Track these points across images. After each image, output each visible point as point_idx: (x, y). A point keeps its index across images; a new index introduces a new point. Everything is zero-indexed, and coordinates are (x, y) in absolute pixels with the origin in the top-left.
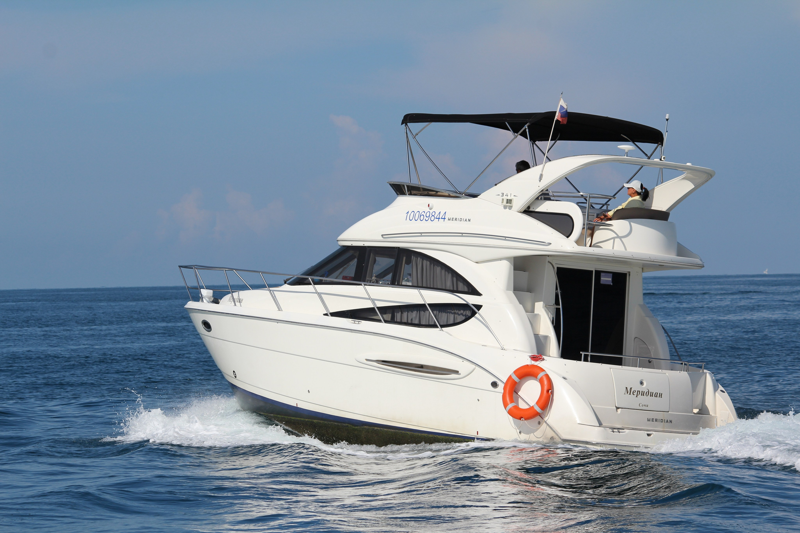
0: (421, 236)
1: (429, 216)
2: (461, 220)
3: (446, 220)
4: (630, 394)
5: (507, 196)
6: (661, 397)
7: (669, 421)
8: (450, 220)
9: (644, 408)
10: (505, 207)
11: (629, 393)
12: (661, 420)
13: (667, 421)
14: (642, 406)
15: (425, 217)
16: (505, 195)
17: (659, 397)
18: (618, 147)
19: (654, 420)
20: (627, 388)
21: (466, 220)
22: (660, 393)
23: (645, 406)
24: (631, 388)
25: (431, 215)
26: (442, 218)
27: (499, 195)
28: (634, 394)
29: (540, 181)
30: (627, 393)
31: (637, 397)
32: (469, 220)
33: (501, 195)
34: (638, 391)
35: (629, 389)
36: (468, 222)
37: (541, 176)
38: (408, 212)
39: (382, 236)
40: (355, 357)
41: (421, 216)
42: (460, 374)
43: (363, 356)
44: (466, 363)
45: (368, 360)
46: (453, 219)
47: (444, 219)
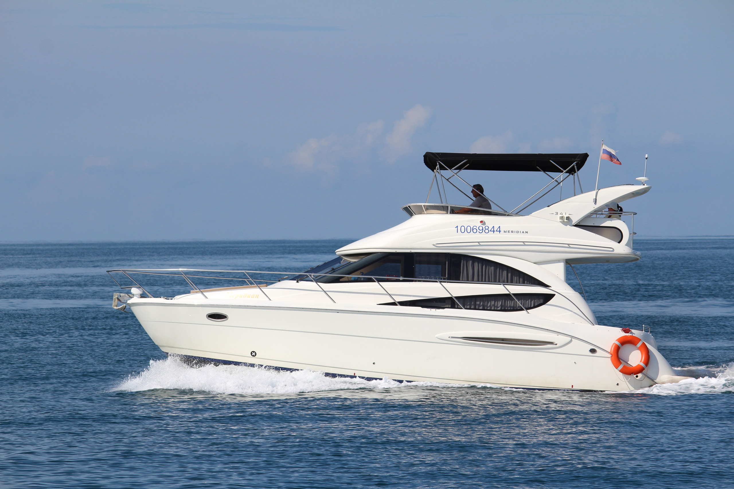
0: (479, 244)
2: (518, 232)
3: (502, 232)
5: (562, 214)
8: (506, 232)
15: (479, 231)
16: (559, 214)
18: (636, 179)
21: (523, 232)
25: (484, 229)
26: (496, 231)
27: (553, 214)
29: (595, 204)
32: (527, 232)
33: (555, 214)
36: (525, 234)
37: (595, 200)
38: (457, 227)
39: (434, 245)
40: (436, 336)
41: (473, 230)
42: (556, 344)
43: (446, 335)
44: (561, 337)
45: (452, 337)
46: (509, 232)
47: (500, 231)
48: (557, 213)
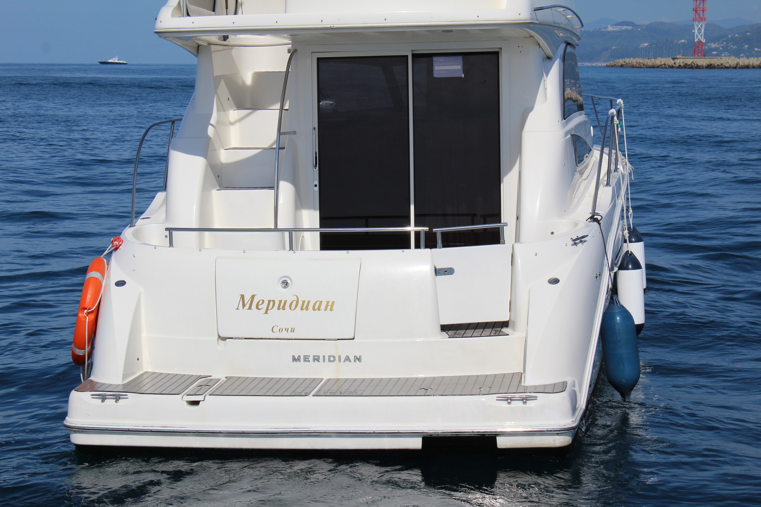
4: (250, 308)
6: (331, 310)
7: (352, 359)
9: (284, 335)
11: (247, 306)
12: (330, 357)
13: (348, 359)
14: (281, 330)
17: (326, 309)
19: (311, 359)
20: (243, 297)
22: (328, 302)
23: (287, 330)
24: (253, 297)
28: (260, 307)
30: (244, 306)
31: (266, 313)
34: (269, 301)
35: (247, 299)
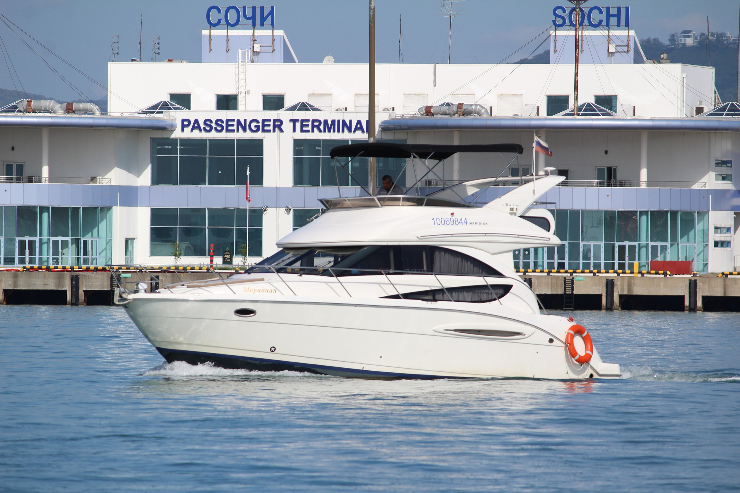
0: (452, 237)
1: (453, 221)
2: (480, 224)
3: (468, 224)
5: (511, 206)
8: (471, 224)
10: (511, 214)
15: (450, 223)
16: (508, 205)
21: (484, 224)
25: (455, 221)
26: (464, 223)
27: (504, 205)
29: (534, 195)
32: (486, 224)
33: (505, 205)
36: (485, 225)
37: (534, 191)
38: (433, 219)
39: (418, 237)
40: (433, 329)
41: (446, 222)
42: (524, 335)
43: (441, 327)
44: (528, 327)
45: (447, 330)
46: (473, 223)
47: (466, 223)
48: (507, 205)
